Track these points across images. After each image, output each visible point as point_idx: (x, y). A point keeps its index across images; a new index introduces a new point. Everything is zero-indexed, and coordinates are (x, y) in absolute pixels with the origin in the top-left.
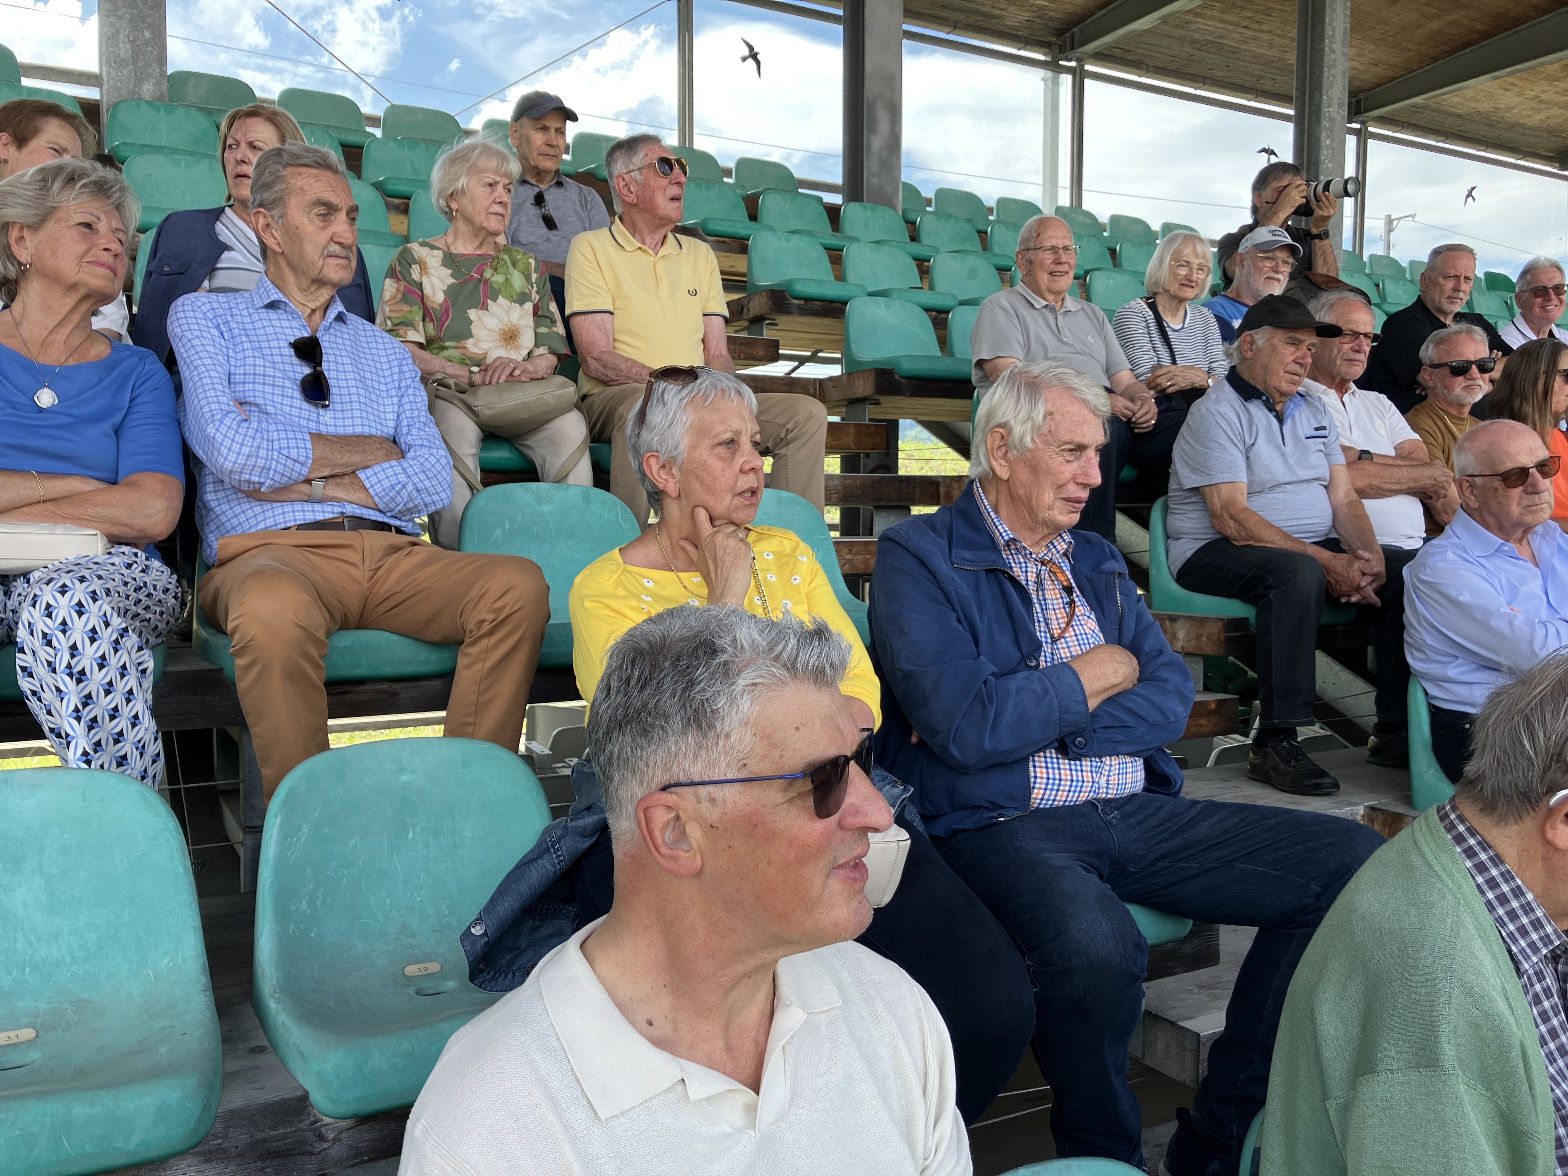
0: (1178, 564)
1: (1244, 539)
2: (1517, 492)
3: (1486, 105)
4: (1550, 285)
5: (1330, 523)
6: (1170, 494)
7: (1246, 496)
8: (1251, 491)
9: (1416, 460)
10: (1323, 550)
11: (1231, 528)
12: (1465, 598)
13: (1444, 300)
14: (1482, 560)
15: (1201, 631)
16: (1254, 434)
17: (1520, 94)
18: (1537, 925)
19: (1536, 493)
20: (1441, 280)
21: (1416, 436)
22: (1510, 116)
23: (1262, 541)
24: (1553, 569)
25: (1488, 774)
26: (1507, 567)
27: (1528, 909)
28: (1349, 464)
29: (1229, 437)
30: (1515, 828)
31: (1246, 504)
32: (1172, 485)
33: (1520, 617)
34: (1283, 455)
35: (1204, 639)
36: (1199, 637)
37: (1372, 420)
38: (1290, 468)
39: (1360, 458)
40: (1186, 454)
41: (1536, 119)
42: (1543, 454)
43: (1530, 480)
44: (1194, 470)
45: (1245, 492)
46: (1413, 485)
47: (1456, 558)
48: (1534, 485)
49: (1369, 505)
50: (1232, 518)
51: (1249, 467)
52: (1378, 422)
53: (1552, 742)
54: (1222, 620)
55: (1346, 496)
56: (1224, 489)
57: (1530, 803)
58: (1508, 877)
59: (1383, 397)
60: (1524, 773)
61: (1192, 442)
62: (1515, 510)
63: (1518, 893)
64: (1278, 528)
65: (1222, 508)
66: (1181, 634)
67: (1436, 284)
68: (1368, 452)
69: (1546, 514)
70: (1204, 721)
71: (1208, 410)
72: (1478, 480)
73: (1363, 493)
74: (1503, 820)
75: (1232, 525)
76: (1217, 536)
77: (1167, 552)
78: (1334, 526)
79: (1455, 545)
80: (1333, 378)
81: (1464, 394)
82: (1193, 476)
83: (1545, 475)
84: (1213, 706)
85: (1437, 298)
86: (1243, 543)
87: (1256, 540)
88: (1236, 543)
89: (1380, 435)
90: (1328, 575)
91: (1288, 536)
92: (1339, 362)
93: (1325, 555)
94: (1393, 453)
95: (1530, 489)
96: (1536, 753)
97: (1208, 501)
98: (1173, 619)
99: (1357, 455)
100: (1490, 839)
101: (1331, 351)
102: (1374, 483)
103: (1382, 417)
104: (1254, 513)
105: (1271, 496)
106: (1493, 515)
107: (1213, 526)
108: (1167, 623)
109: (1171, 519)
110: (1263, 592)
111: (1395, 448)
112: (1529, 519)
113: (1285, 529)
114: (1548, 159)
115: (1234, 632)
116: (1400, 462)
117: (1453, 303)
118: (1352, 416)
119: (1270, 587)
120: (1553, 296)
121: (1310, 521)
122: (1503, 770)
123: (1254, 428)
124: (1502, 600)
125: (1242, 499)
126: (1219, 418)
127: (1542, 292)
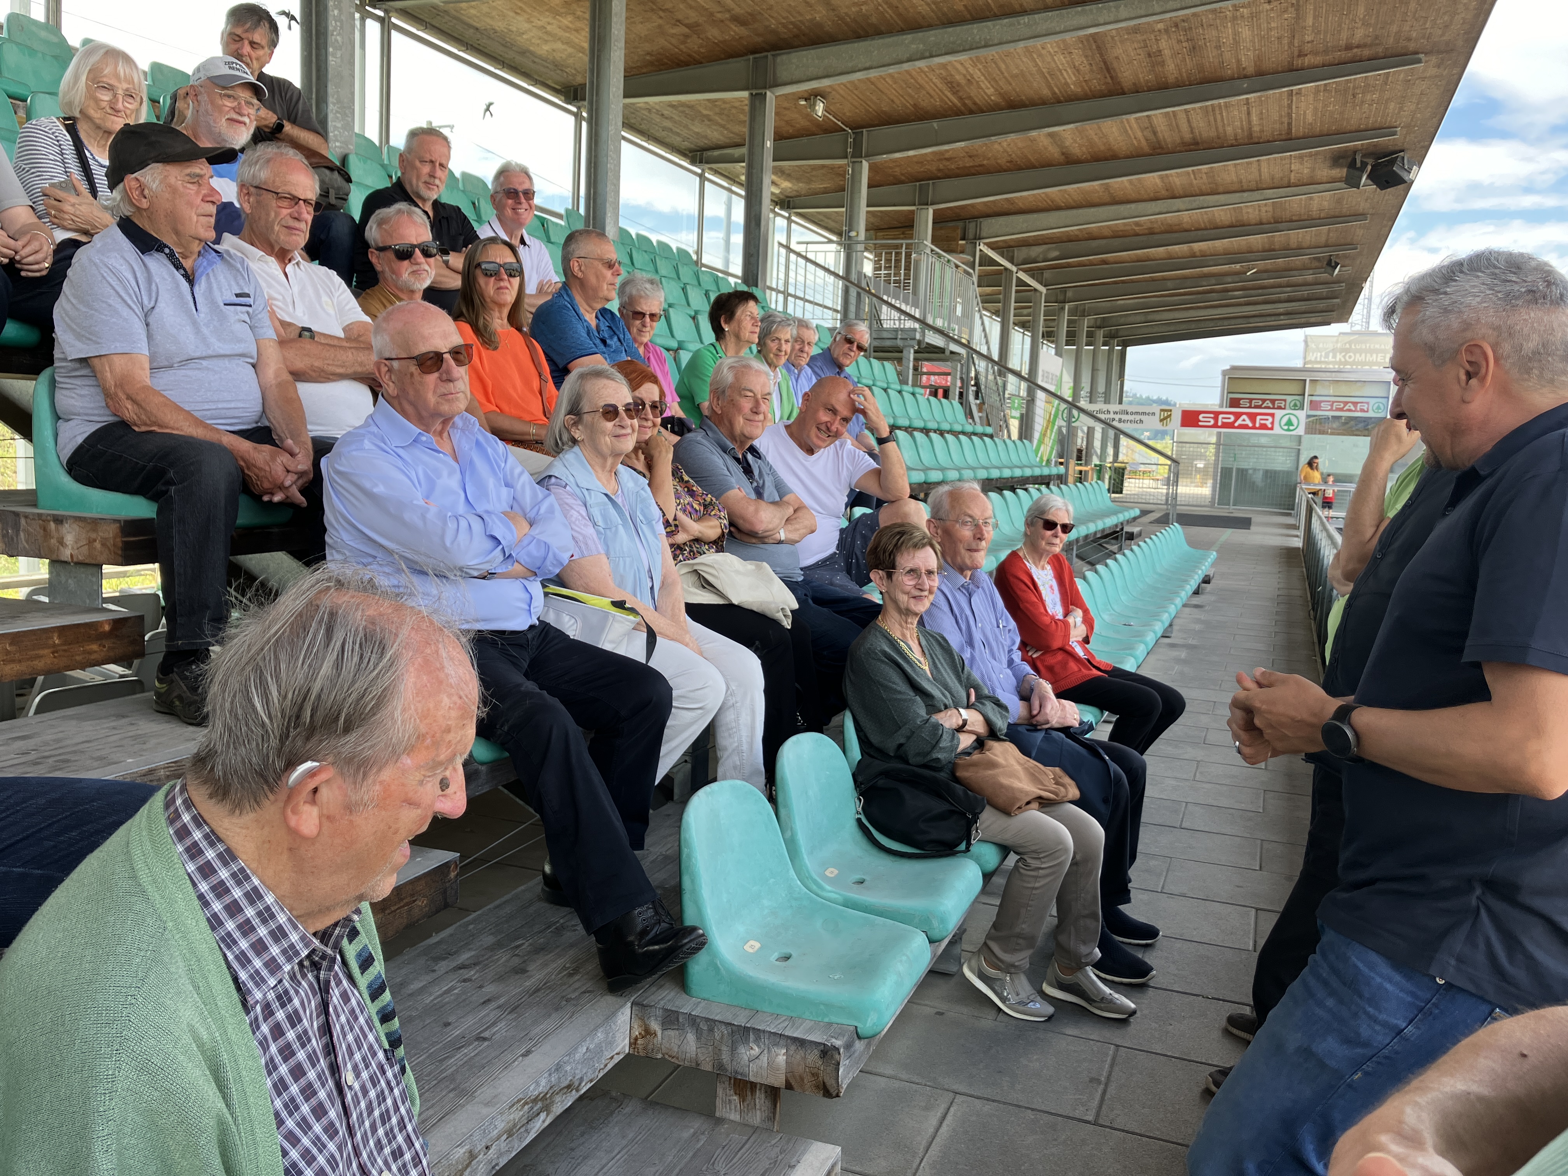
0: (67, 452)
1: (146, 424)
2: (432, 378)
3: (500, 24)
4: (520, 188)
5: (259, 408)
6: (56, 364)
7: (148, 372)
8: (155, 365)
9: (363, 342)
10: (241, 440)
11: (129, 412)
12: (380, 489)
13: (421, 185)
14: (401, 452)
15: (93, 535)
16: (154, 295)
17: (529, 21)
18: (279, 934)
19: (450, 381)
20: (418, 163)
21: (367, 319)
22: (522, 40)
23: (167, 427)
24: (471, 462)
25: (219, 748)
26: (426, 458)
27: (266, 915)
28: (282, 343)
29: (120, 296)
30: (252, 815)
31: (148, 382)
32: (57, 354)
33: (433, 510)
34: (194, 323)
35: (98, 545)
36: (91, 542)
37: (319, 297)
38: (204, 339)
39: (300, 336)
40: (67, 315)
41: (544, 49)
42: (456, 340)
43: (444, 365)
44: (79, 337)
45: (147, 366)
46: (359, 369)
47: (374, 448)
48: (448, 372)
49: (306, 390)
50: (129, 397)
51: (150, 337)
52: (325, 298)
53: (288, 702)
54: (119, 521)
55: (277, 376)
56: (118, 361)
57: (266, 782)
58: (241, 877)
59: (333, 274)
60: (258, 744)
61: (74, 301)
62: (432, 399)
63: (254, 896)
64: (188, 413)
65: (116, 385)
66: (69, 539)
67: (413, 167)
68: (309, 330)
69: (462, 405)
70: (95, 647)
71: (90, 260)
72: (396, 364)
73: (299, 376)
74: (237, 807)
75: (130, 407)
76: (111, 419)
77: (56, 436)
78: (264, 411)
79: (373, 434)
80: (272, 246)
81: (413, 280)
82: (79, 345)
83: (459, 363)
84: (107, 628)
85: (414, 181)
86: (144, 429)
87: (160, 426)
88: (136, 429)
89: (328, 314)
90: (248, 468)
91: (199, 423)
92: (276, 228)
93: (245, 446)
94: (342, 335)
95: (444, 377)
96: (270, 717)
97: (98, 375)
98: (59, 520)
99: (298, 332)
100: (220, 832)
101: (268, 215)
102: (316, 364)
103: (330, 295)
104: (158, 393)
105: (182, 372)
106: (412, 404)
107: (108, 406)
108: (52, 525)
109: (58, 395)
110: (164, 488)
111: (344, 330)
112: (445, 408)
113: (196, 414)
114: (556, 91)
115: (134, 536)
116: (345, 344)
117: (429, 189)
118: (296, 289)
119: (170, 483)
120: (523, 200)
121: (232, 405)
122: (234, 743)
123: (154, 287)
124: (419, 495)
125: (144, 376)
126: (104, 271)
127: (513, 194)
